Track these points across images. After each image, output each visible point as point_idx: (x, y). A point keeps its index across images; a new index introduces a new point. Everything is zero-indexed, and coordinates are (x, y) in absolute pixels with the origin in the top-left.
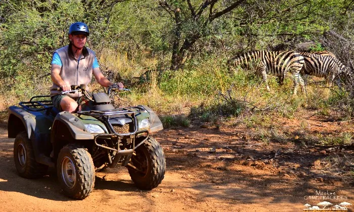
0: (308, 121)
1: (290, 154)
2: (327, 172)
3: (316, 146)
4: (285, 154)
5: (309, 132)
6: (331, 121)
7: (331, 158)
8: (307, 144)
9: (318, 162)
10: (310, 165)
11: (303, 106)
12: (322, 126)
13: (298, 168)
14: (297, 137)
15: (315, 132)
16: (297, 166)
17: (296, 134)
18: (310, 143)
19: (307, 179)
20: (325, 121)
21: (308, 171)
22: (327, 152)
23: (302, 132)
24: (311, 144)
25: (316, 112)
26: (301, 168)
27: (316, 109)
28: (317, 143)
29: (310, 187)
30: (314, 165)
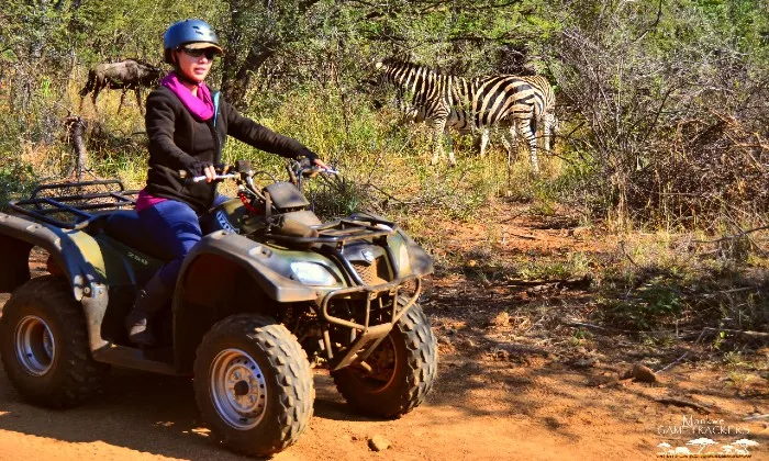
0: (505, 227)
1: (450, 300)
2: (521, 338)
3: (510, 283)
4: (439, 300)
5: (501, 252)
6: (557, 227)
7: (534, 307)
8: (490, 277)
9: (504, 317)
10: (486, 325)
11: (501, 195)
12: (533, 239)
13: (461, 330)
14: (473, 263)
15: (516, 251)
16: (460, 324)
17: (471, 256)
18: (498, 275)
19: (475, 353)
20: (543, 228)
21: (480, 337)
22: (529, 294)
23: (487, 251)
24: (500, 277)
25: (527, 208)
26: (467, 329)
27: (528, 200)
28: (514, 277)
29: (478, 371)
30: (494, 324)
